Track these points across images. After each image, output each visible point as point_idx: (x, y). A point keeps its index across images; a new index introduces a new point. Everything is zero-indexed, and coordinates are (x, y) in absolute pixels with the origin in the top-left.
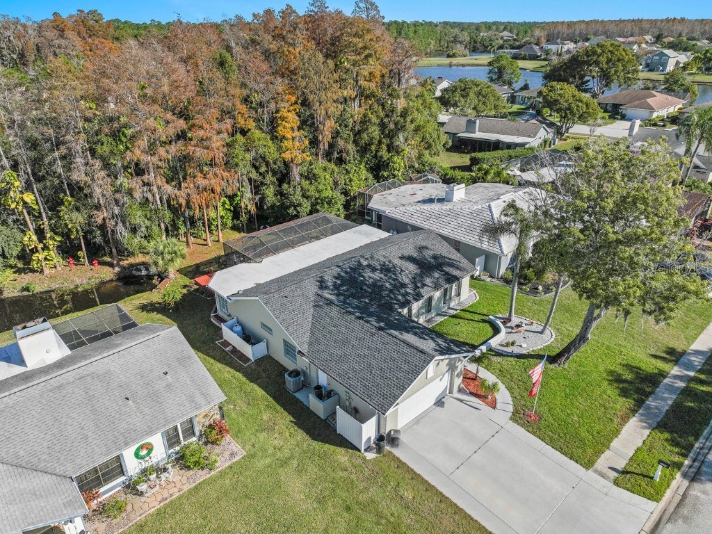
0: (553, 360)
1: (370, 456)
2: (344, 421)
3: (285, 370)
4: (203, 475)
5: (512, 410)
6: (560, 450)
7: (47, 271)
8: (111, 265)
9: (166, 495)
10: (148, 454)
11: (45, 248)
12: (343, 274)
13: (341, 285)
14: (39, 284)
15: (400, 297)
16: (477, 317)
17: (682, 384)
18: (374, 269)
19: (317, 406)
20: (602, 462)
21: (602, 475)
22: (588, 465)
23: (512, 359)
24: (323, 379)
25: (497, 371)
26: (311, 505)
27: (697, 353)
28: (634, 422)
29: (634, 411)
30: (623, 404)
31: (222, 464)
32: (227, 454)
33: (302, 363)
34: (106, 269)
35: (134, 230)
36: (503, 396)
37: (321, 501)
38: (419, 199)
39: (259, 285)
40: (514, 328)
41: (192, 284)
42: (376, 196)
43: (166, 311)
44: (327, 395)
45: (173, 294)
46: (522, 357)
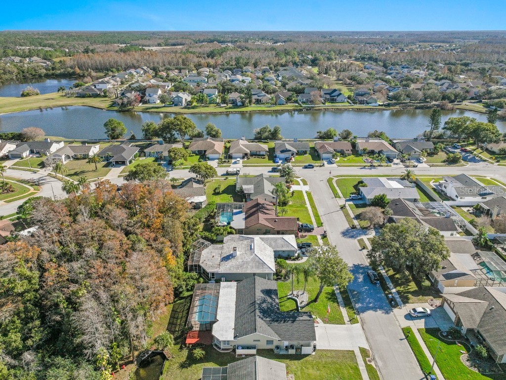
0: (315, 300)
1: (315, 353)
2: (305, 350)
3: (273, 349)
5: (322, 321)
6: (338, 324)
8: (132, 362)
13: (264, 314)
16: (285, 299)
17: (338, 291)
18: (262, 303)
19: (292, 352)
20: (346, 321)
21: (348, 324)
22: (344, 323)
24: (286, 344)
26: (318, 372)
28: (341, 307)
29: (339, 305)
30: (336, 305)
33: (276, 343)
34: (130, 366)
36: (318, 319)
37: (319, 370)
38: (219, 259)
39: (235, 329)
40: (297, 296)
41: (185, 345)
42: (200, 264)
43: (201, 360)
44: (292, 347)
45: (199, 352)
46: (307, 305)
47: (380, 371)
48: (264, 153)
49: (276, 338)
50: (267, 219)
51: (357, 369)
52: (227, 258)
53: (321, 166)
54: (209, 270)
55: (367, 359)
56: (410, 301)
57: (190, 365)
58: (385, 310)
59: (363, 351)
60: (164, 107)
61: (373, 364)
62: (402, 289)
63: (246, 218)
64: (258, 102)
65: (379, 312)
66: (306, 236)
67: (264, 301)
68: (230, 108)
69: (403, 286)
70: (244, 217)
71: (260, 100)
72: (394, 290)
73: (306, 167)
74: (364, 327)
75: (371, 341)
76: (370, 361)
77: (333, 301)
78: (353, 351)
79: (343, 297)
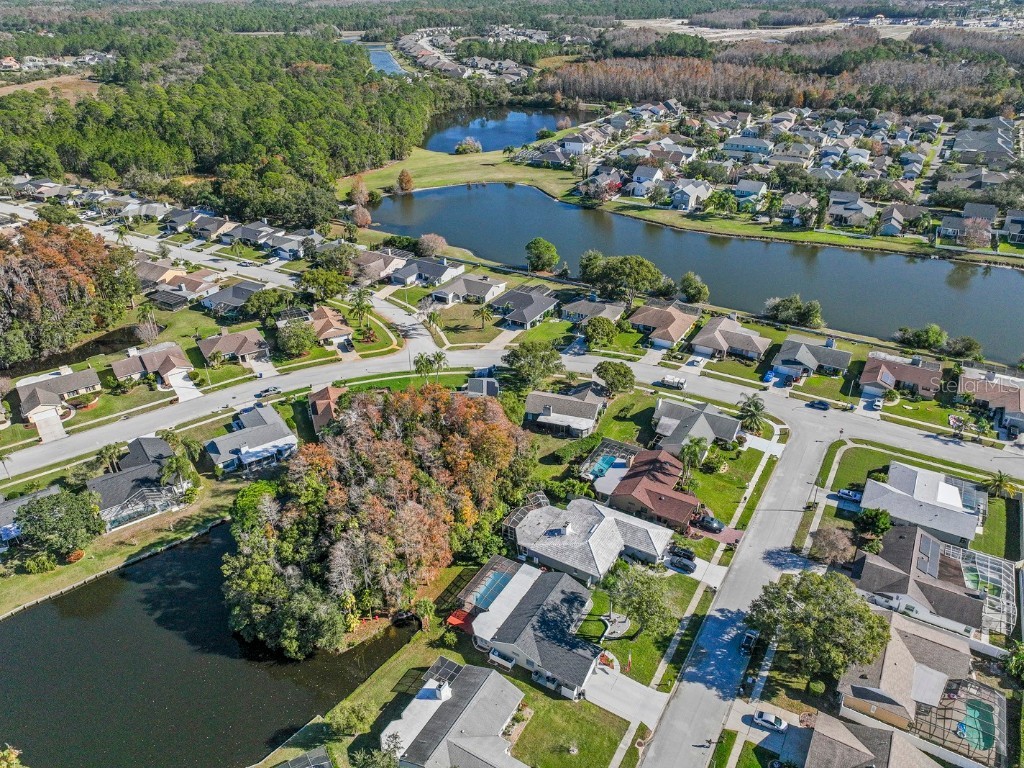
0: (631, 638)
1: (577, 701)
2: (565, 691)
3: (531, 672)
4: (525, 723)
5: (620, 668)
6: (638, 681)
8: (386, 616)
15: (566, 624)
16: (596, 618)
17: (679, 638)
18: (550, 611)
19: (551, 686)
20: (653, 683)
21: (653, 688)
22: (648, 685)
23: (616, 641)
24: (549, 674)
25: (611, 649)
26: (565, 724)
27: (687, 618)
28: (663, 661)
29: (662, 657)
30: (659, 653)
31: (529, 718)
32: (528, 713)
33: (536, 668)
34: (384, 620)
36: (616, 663)
37: (568, 721)
38: (544, 530)
39: (499, 629)
40: (613, 622)
41: (446, 623)
42: (517, 529)
43: (449, 647)
44: (553, 680)
45: (451, 638)
46: (619, 639)
47: (642, 762)
48: (755, 356)
49: (537, 661)
50: (649, 492)
51: (614, 745)
52: (552, 533)
53: (845, 410)
54: (521, 542)
55: (639, 740)
56: (774, 700)
57: (438, 647)
58: (723, 693)
59: (643, 730)
60: (654, 208)
61: (641, 750)
62: (780, 677)
63: (624, 479)
64: (840, 221)
65: (714, 691)
66: (702, 537)
67: (555, 609)
68: (775, 229)
69: (784, 674)
70: (624, 475)
71: (845, 219)
72: (765, 674)
73: (812, 405)
74: (672, 702)
75: (664, 723)
76: (640, 744)
77: (659, 648)
78: (629, 723)
79: (678, 649)
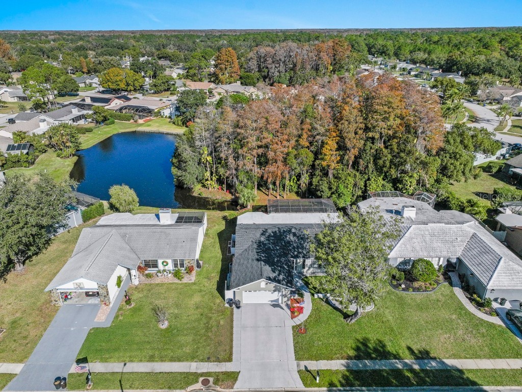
0: (347, 317)
4: (177, 281)
5: (298, 324)
6: (295, 347)
7: (210, 189)
9: (164, 280)
10: (166, 265)
11: (211, 179)
12: (277, 232)
13: (272, 237)
14: (205, 194)
15: (296, 253)
17: (400, 366)
20: (303, 363)
21: (298, 365)
22: (298, 358)
23: (330, 307)
25: (316, 307)
26: (193, 307)
27: (442, 363)
28: (344, 362)
29: (349, 358)
31: (185, 280)
32: (189, 279)
35: (241, 182)
37: (197, 308)
42: (372, 198)
46: (335, 308)
51: (192, 357)
55: (211, 379)
61: (198, 386)
76: (205, 383)
77: (357, 349)
78: (230, 359)
79: (383, 370)
